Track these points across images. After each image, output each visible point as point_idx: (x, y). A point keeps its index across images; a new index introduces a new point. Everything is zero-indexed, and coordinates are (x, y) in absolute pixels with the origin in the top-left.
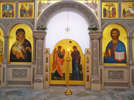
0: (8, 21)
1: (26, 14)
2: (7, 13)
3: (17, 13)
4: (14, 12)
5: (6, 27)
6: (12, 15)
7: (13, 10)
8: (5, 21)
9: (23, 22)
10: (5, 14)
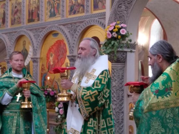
0: (75, 23)
2: (75, 5)
5: (73, 35)
6: (81, 8)
8: (71, 24)
9: (96, 21)
10: (72, 8)
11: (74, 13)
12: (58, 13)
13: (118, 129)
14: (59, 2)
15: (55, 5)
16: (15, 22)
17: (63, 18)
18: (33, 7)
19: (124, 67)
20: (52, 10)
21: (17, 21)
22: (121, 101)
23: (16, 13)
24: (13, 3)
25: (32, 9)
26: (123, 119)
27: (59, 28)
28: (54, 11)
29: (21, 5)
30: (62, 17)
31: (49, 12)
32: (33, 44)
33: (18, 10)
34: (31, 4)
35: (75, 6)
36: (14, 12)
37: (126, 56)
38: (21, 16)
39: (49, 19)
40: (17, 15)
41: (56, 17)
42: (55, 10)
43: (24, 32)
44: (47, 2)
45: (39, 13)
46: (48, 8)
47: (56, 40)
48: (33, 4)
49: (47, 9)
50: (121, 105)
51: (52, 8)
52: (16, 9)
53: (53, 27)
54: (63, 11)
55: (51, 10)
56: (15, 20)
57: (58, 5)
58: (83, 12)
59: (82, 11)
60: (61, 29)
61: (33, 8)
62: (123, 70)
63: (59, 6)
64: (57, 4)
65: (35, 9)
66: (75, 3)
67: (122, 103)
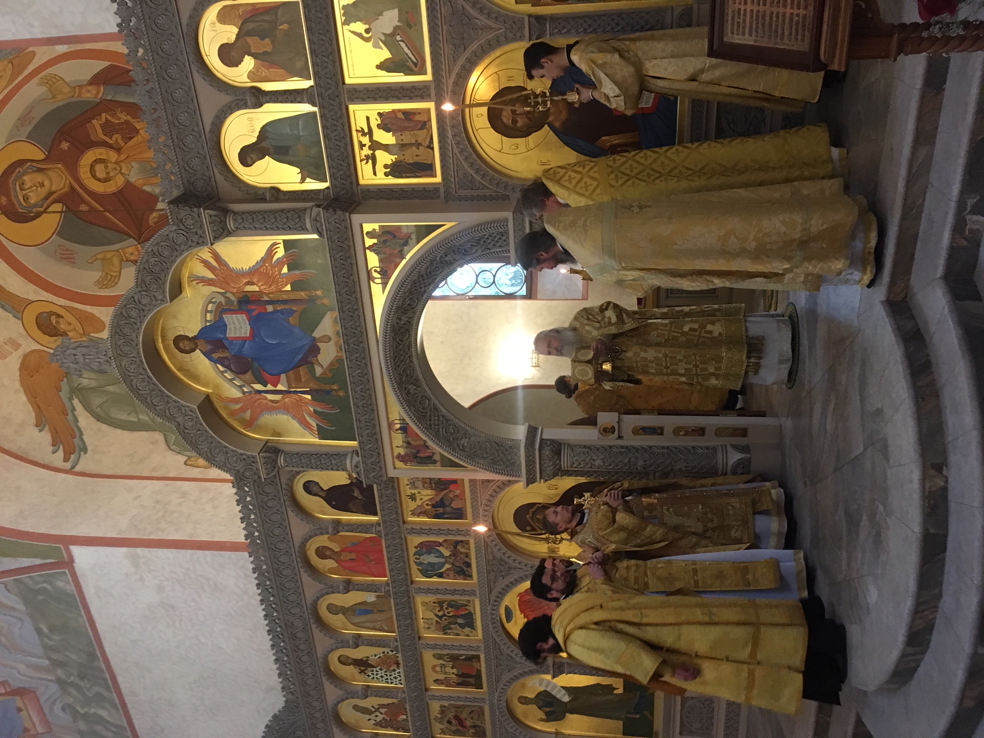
0: (488, 561)
1: (452, 500)
2: (453, 564)
3: (449, 532)
4: (445, 541)
5: (510, 568)
6: (459, 547)
7: (440, 544)
8: (488, 572)
9: (486, 511)
10: (459, 569)
11: (469, 565)
12: (467, 607)
13: (681, 456)
14: (446, 603)
15: (452, 614)
16: (479, 727)
17: (478, 592)
18: (451, 672)
19: (568, 444)
20: (460, 621)
21: (478, 720)
22: (629, 450)
23: (461, 722)
24: (441, 729)
25: (455, 676)
26: (663, 448)
27: (496, 601)
28: (461, 616)
29: (445, 706)
30: (475, 595)
31: (464, 630)
32: (526, 673)
33: (457, 717)
34: (446, 678)
35: (457, 564)
36: (459, 728)
37: (549, 440)
38: (469, 706)
39: (477, 631)
40: (466, 719)
41: (475, 613)
42: (461, 613)
43: (500, 697)
44: (445, 634)
45: (464, 657)
46: (457, 632)
47: (518, 612)
48: (446, 673)
49: (457, 634)
50: (637, 450)
51: (456, 623)
52: (454, 722)
53: (494, 617)
54: (463, 592)
55: (460, 625)
56: (474, 727)
57: (452, 606)
58: (467, 543)
59: (467, 546)
60: (498, 597)
61: (453, 673)
62: (575, 446)
63: (453, 603)
64: (450, 609)
65: (455, 668)
66: (449, 563)
67: (633, 447)
